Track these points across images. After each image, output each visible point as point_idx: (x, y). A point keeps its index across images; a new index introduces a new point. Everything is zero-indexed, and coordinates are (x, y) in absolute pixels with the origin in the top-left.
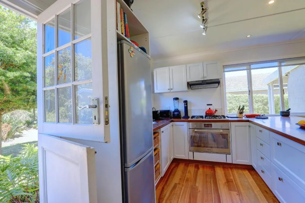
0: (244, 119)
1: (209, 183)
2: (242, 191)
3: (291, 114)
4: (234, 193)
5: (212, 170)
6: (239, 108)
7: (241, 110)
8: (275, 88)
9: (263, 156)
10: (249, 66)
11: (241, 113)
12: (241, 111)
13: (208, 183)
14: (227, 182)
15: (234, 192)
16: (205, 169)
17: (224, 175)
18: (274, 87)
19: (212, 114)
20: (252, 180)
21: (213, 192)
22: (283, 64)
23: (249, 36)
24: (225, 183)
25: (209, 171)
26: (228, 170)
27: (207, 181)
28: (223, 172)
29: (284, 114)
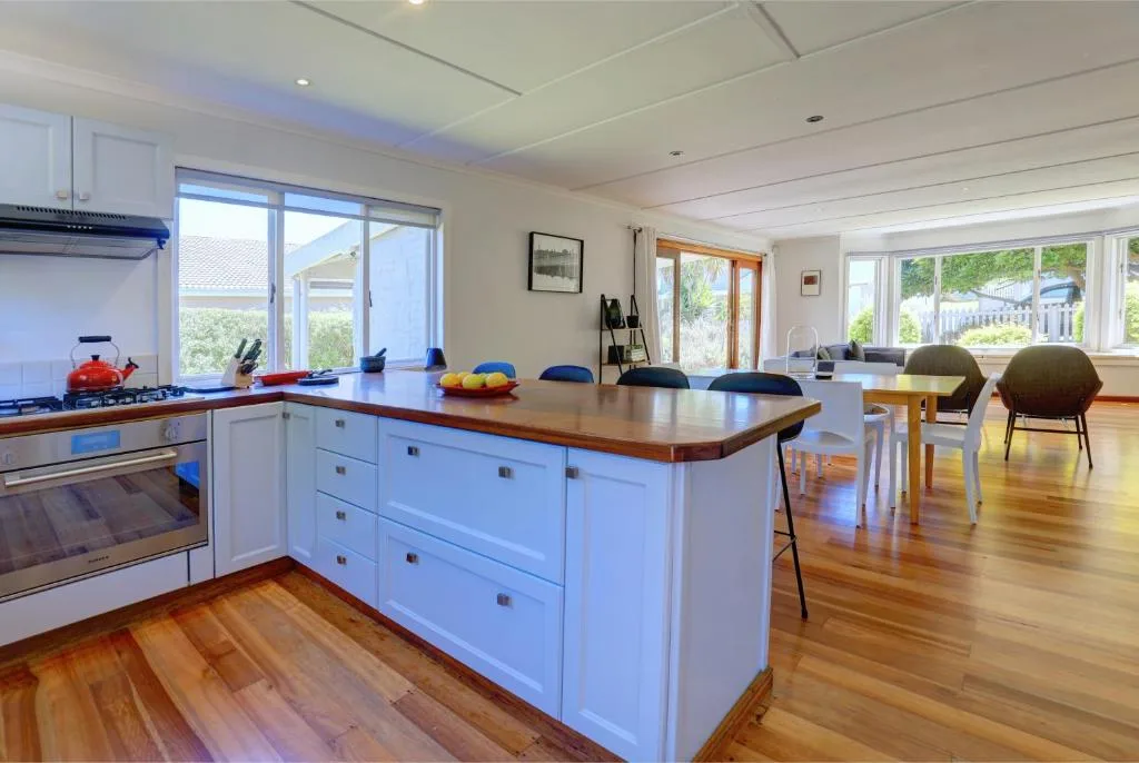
0: (255, 391)
1: (128, 718)
2: (281, 663)
3: (387, 366)
4: (257, 691)
5: (119, 653)
6: (240, 350)
7: (245, 359)
8: (315, 293)
9: (343, 507)
10: (277, 194)
11: (246, 370)
12: (247, 362)
13: (119, 725)
14: (212, 665)
15: (254, 686)
16: (79, 668)
17: (186, 644)
18: (312, 287)
19: (110, 383)
20: (300, 605)
21: (161, 746)
22: (373, 213)
23: (302, 82)
24: (205, 672)
25: (103, 666)
26: (198, 614)
27: (109, 719)
28: (178, 633)
29: (372, 364)
